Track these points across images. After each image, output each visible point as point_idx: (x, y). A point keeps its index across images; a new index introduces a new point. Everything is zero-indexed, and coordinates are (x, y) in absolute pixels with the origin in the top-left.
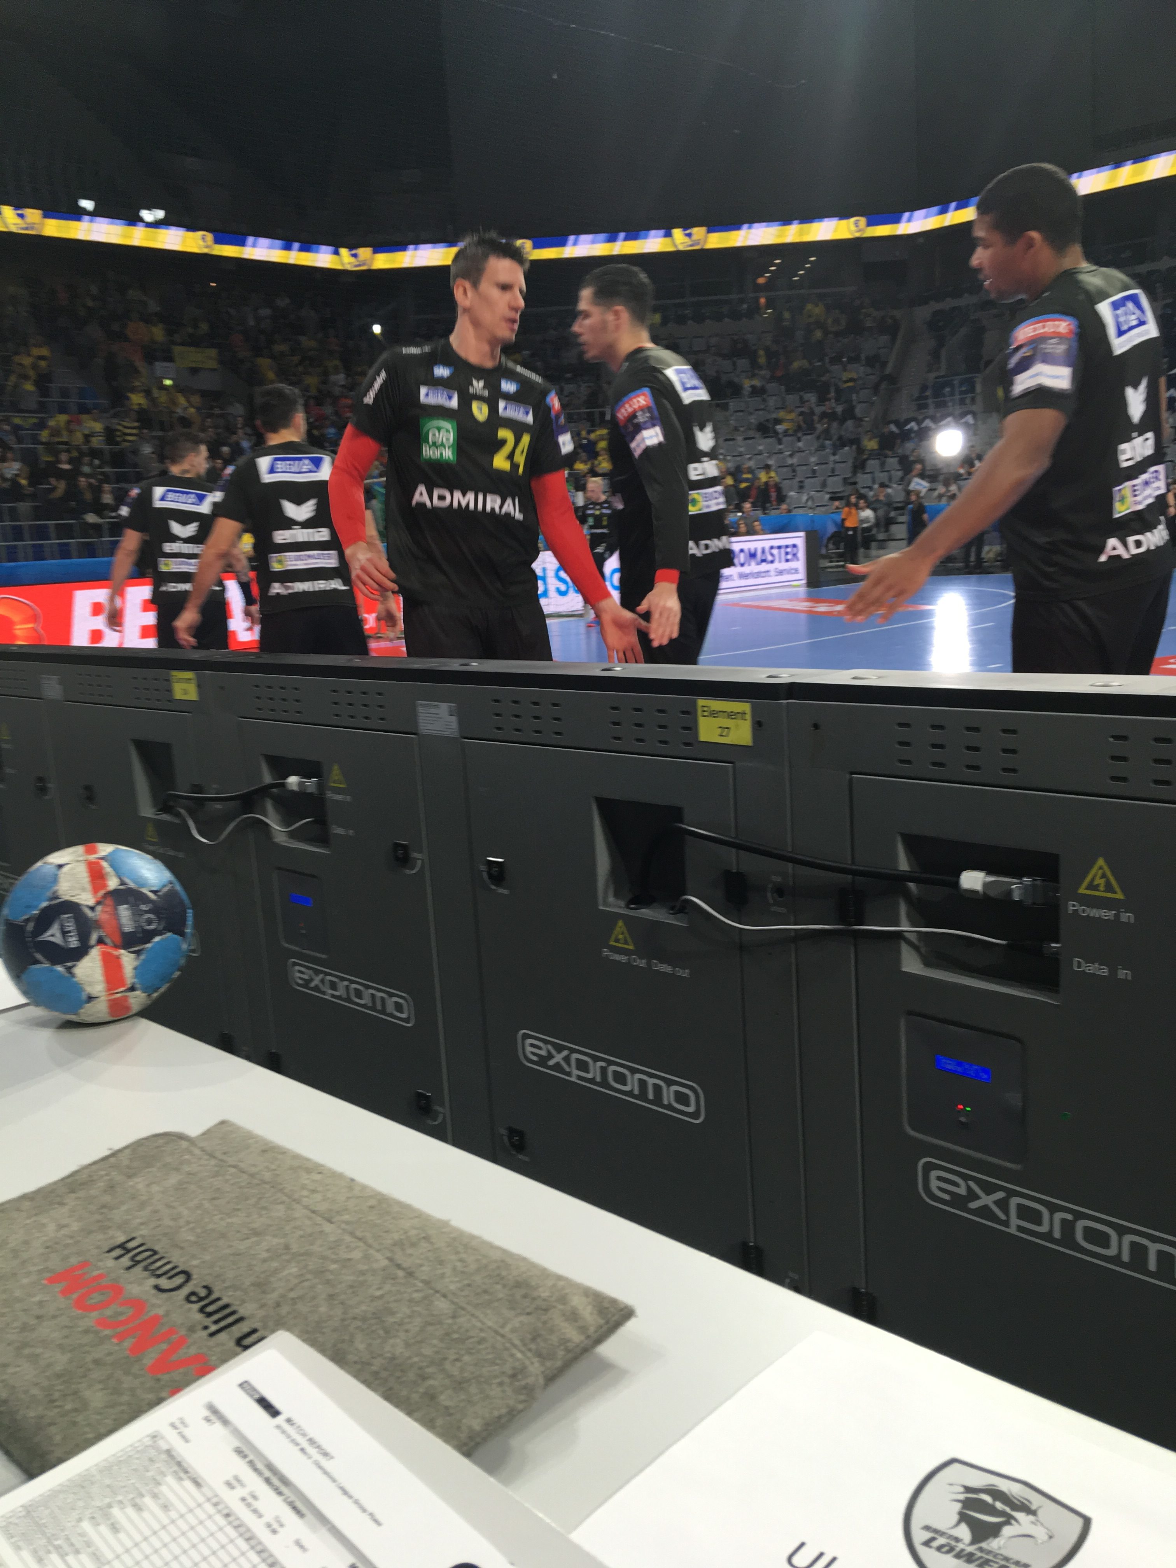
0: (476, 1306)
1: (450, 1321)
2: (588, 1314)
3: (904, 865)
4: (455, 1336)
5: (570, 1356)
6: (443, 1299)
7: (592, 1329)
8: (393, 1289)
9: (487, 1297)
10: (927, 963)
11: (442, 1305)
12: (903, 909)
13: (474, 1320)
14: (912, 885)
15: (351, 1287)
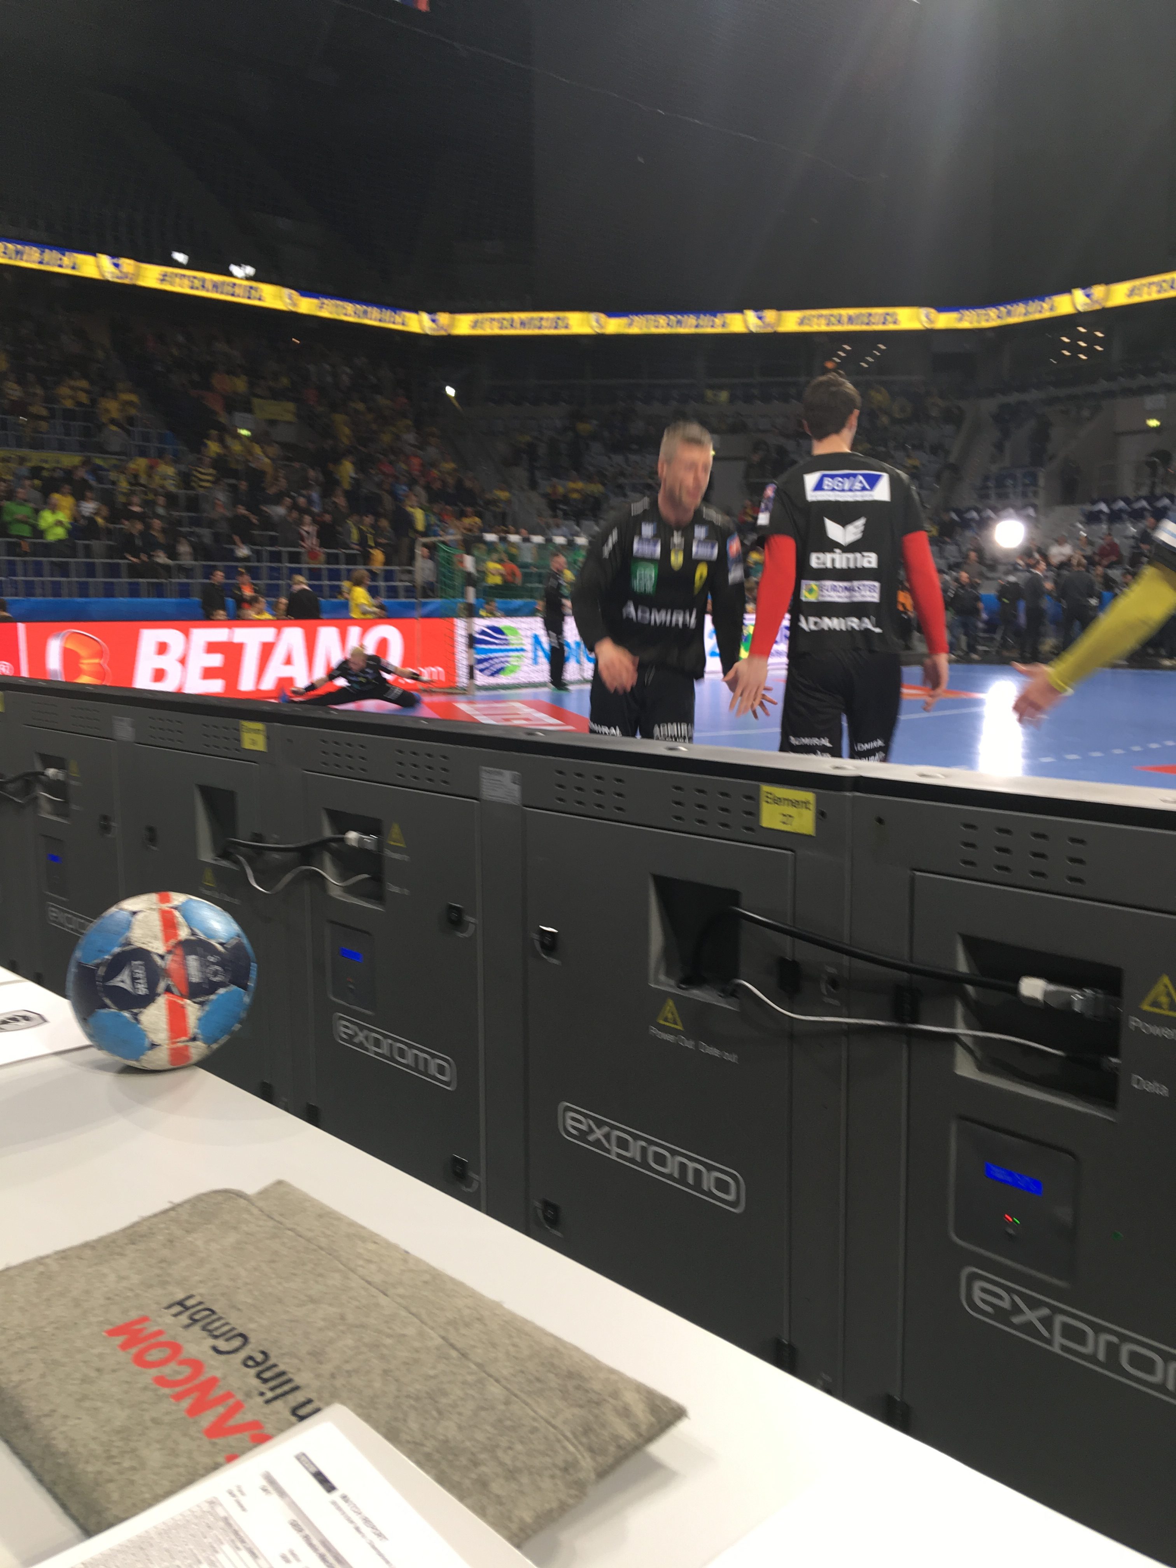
0: (529, 1393)
1: (502, 1407)
2: (640, 1410)
3: (963, 966)
4: (508, 1423)
5: (622, 1453)
6: (496, 1384)
7: (643, 1426)
8: (447, 1369)
9: (538, 1385)
10: (981, 1068)
11: (495, 1390)
12: (960, 1011)
13: (527, 1408)
14: (969, 988)
15: (405, 1363)
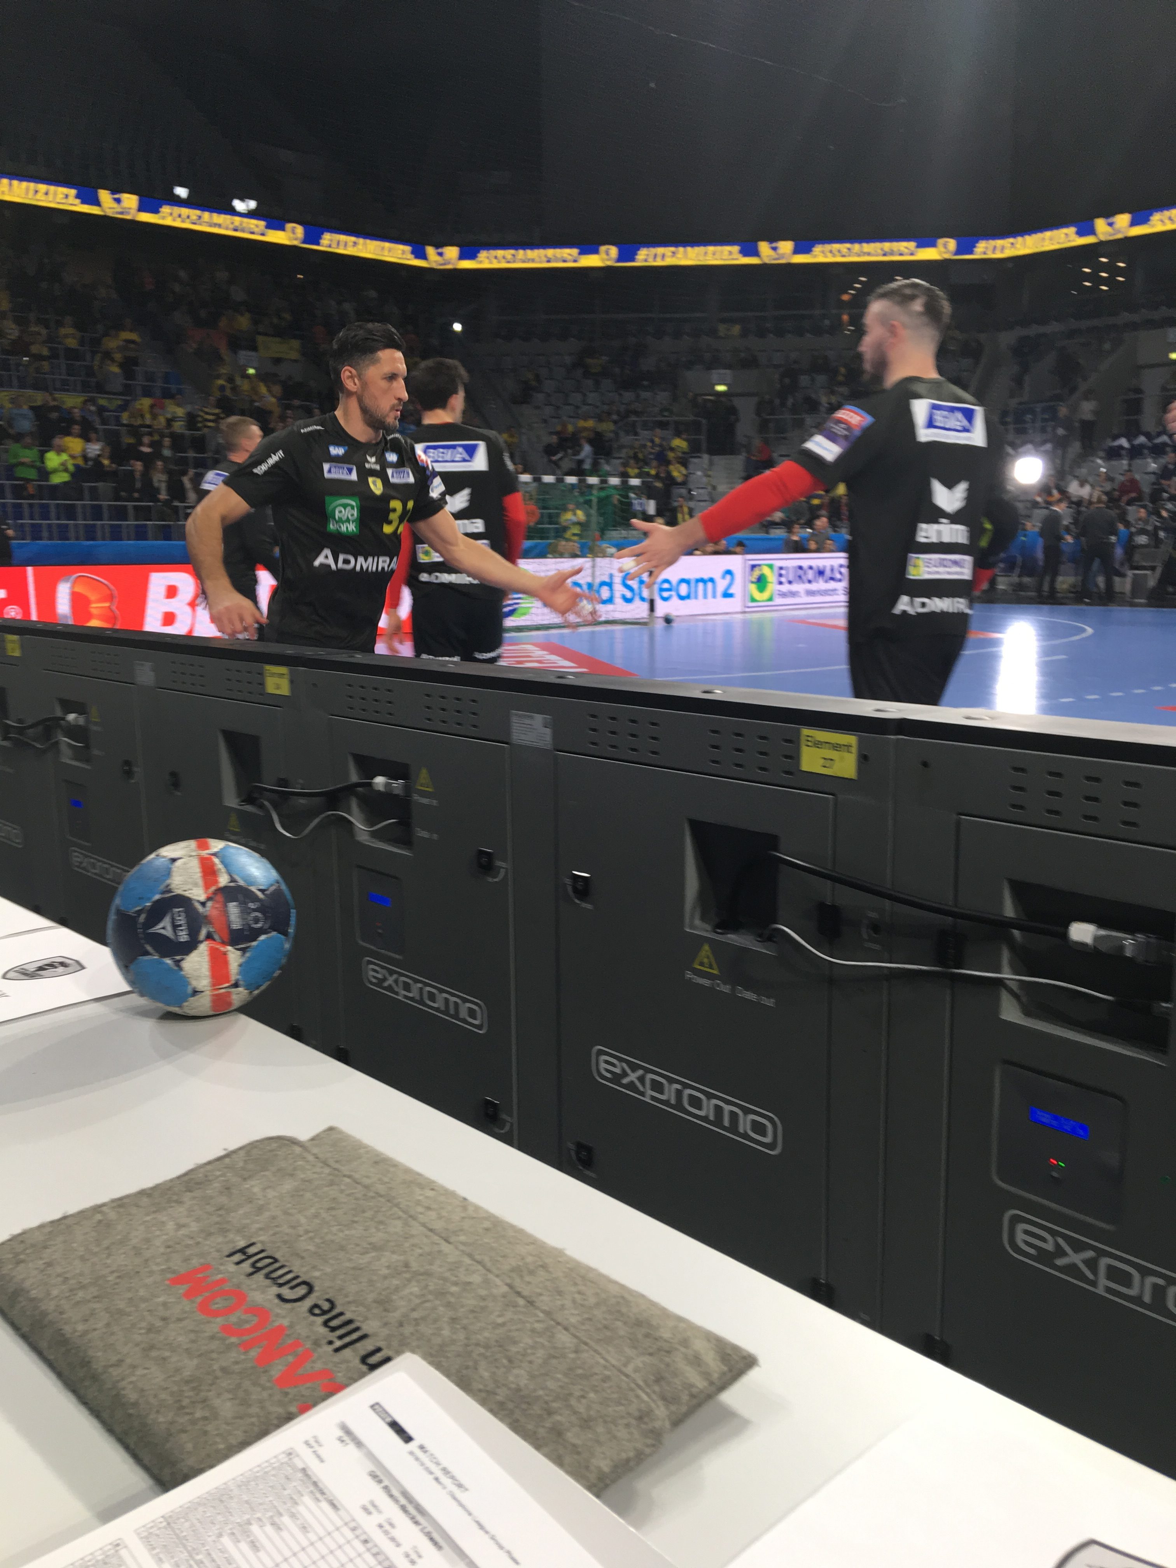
0: (598, 1341)
1: (572, 1356)
2: (711, 1359)
3: (1009, 910)
4: (580, 1371)
5: (695, 1401)
6: (565, 1332)
7: (716, 1376)
8: (516, 1317)
9: (608, 1333)
10: (1027, 1013)
11: (564, 1338)
12: (1006, 955)
13: (597, 1356)
14: (1016, 933)
15: (473, 1311)
